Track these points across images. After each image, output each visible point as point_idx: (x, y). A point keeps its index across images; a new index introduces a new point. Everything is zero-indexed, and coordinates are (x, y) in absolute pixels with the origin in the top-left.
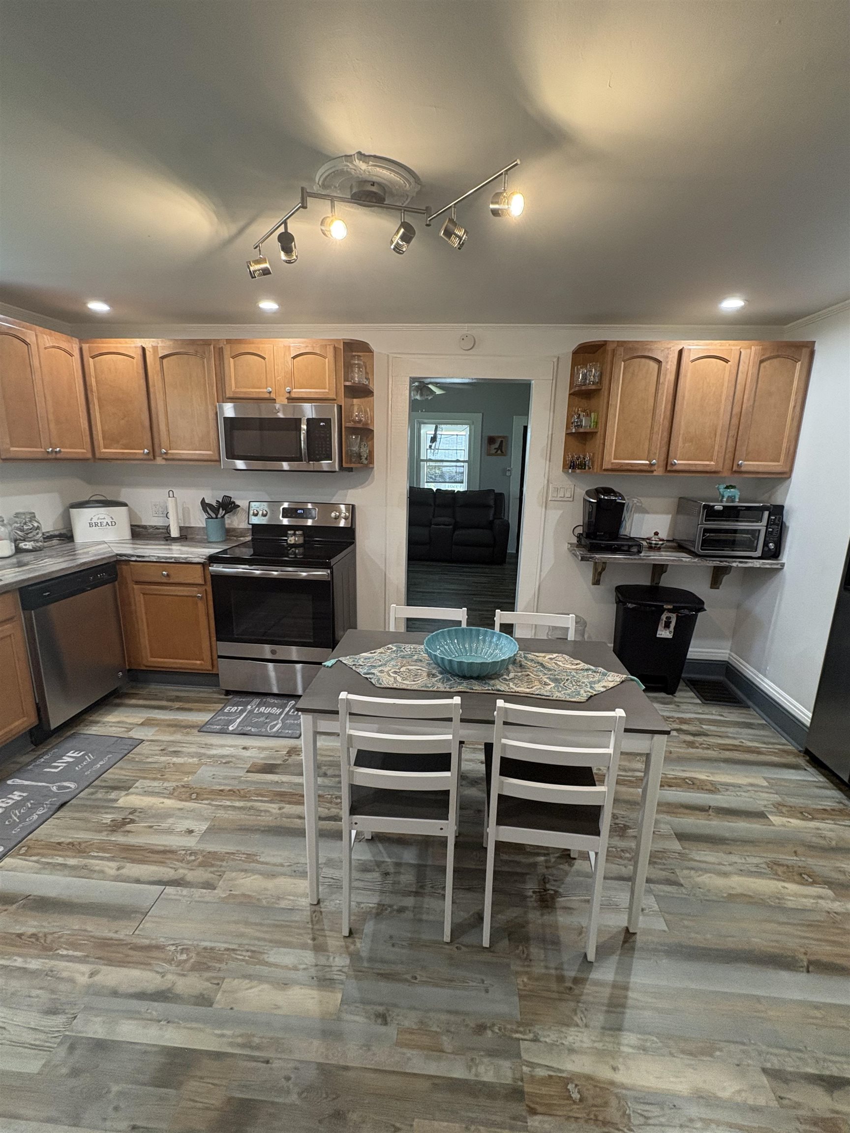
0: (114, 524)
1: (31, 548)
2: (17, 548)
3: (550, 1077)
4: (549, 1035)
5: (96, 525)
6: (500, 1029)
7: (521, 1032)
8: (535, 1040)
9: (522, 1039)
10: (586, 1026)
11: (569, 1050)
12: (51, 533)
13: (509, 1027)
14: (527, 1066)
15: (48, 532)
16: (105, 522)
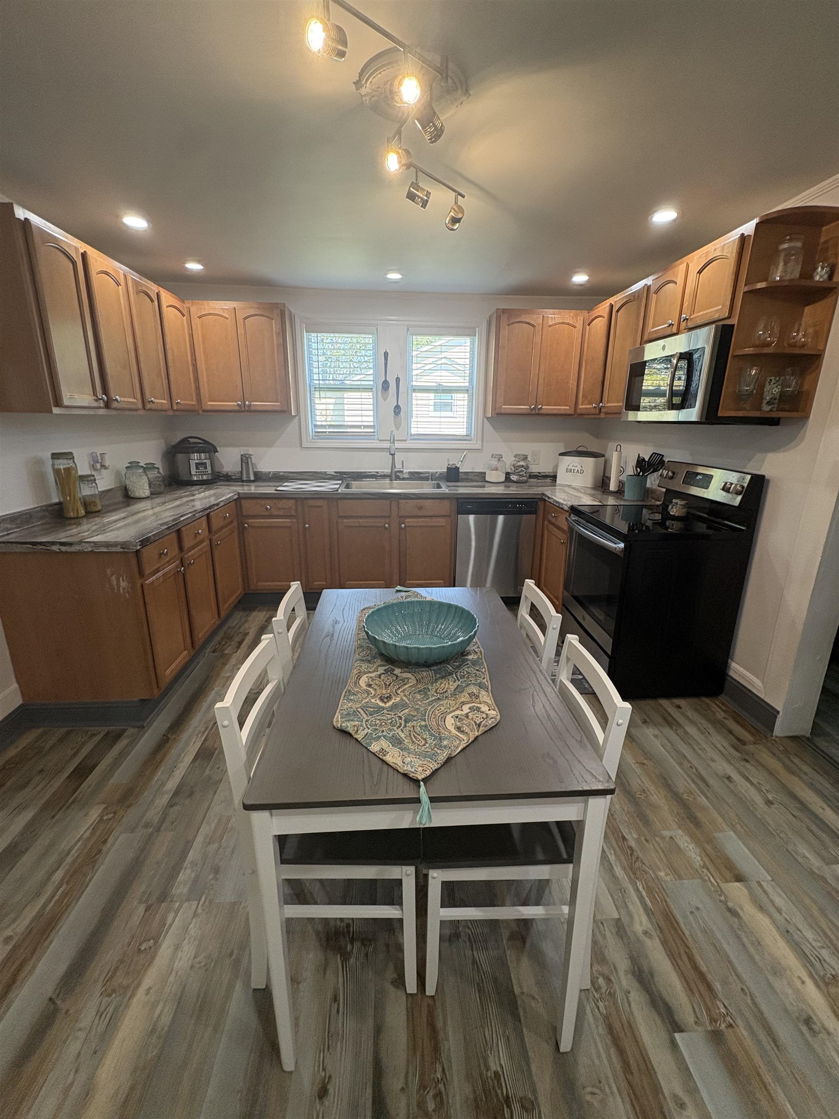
0: (582, 472)
1: (515, 480)
2: (506, 478)
3: (164, 925)
4: (195, 927)
5: (571, 471)
6: (212, 885)
7: (205, 902)
8: (195, 915)
9: (199, 903)
10: (192, 967)
11: (178, 945)
12: (547, 474)
13: (212, 893)
14: (179, 906)
15: (544, 473)
16: (577, 469)
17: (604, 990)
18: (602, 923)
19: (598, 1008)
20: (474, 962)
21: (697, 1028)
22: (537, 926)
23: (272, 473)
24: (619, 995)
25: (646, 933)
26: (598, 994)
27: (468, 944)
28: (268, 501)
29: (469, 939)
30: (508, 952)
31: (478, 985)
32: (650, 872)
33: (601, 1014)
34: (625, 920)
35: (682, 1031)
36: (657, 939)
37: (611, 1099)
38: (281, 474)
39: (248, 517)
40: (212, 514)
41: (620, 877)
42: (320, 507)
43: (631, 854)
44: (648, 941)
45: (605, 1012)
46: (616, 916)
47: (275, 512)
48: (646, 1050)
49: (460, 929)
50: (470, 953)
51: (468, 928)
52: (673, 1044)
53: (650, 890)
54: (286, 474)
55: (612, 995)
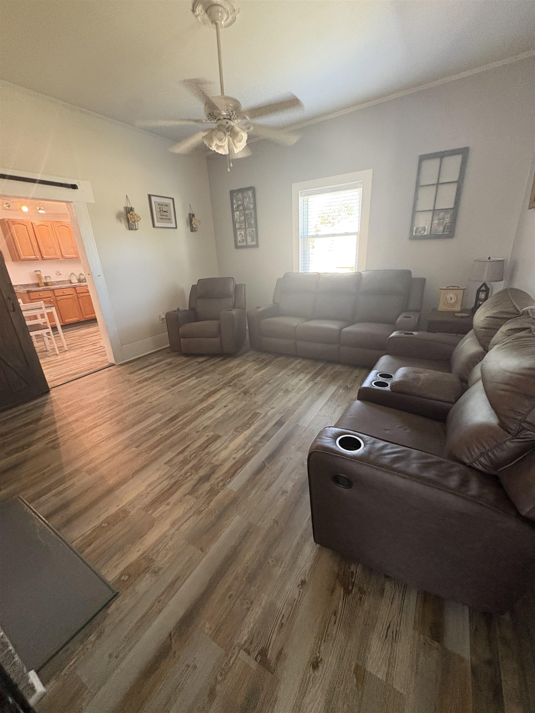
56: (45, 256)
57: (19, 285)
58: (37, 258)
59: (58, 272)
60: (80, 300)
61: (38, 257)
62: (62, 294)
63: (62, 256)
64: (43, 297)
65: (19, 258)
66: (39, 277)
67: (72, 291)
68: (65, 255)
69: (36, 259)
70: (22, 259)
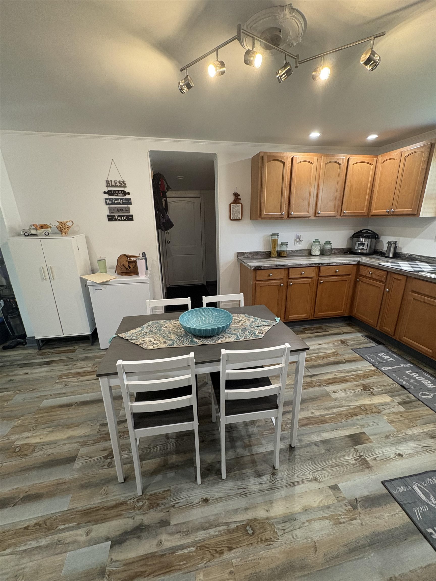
17: (137, 504)
18: (168, 511)
19: (130, 499)
20: (157, 445)
21: (109, 559)
22: (170, 473)
23: (408, 255)
24: (133, 513)
25: (160, 542)
26: (136, 500)
27: (165, 443)
28: (372, 269)
29: (166, 443)
30: (159, 459)
31: (149, 447)
32: (202, 564)
33: (128, 501)
34: (169, 529)
35: (112, 546)
36: (156, 550)
37: (101, 498)
38: (414, 256)
39: (361, 276)
40: (321, 267)
41: (198, 534)
42: (400, 280)
43: (216, 550)
44: (155, 542)
45: (128, 502)
46: (172, 523)
47: (374, 276)
48: (110, 521)
49: (171, 439)
50: (161, 444)
51: (171, 442)
52: (107, 539)
53: (188, 557)
54: (417, 257)
55: (134, 508)
56: (292, 213)
57: (247, 253)
58: (282, 214)
59: (299, 237)
60: (320, 287)
61: (284, 213)
62: (299, 276)
63: (316, 213)
64: (273, 278)
65: (260, 215)
66: (274, 242)
67: (312, 273)
68: (319, 212)
69: (280, 218)
70: (262, 216)
